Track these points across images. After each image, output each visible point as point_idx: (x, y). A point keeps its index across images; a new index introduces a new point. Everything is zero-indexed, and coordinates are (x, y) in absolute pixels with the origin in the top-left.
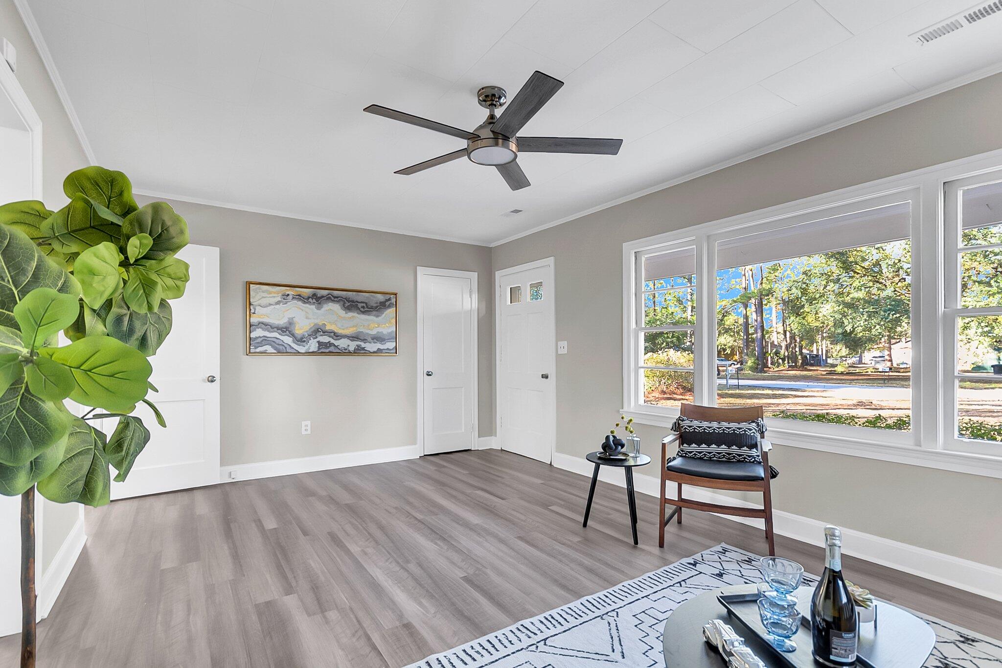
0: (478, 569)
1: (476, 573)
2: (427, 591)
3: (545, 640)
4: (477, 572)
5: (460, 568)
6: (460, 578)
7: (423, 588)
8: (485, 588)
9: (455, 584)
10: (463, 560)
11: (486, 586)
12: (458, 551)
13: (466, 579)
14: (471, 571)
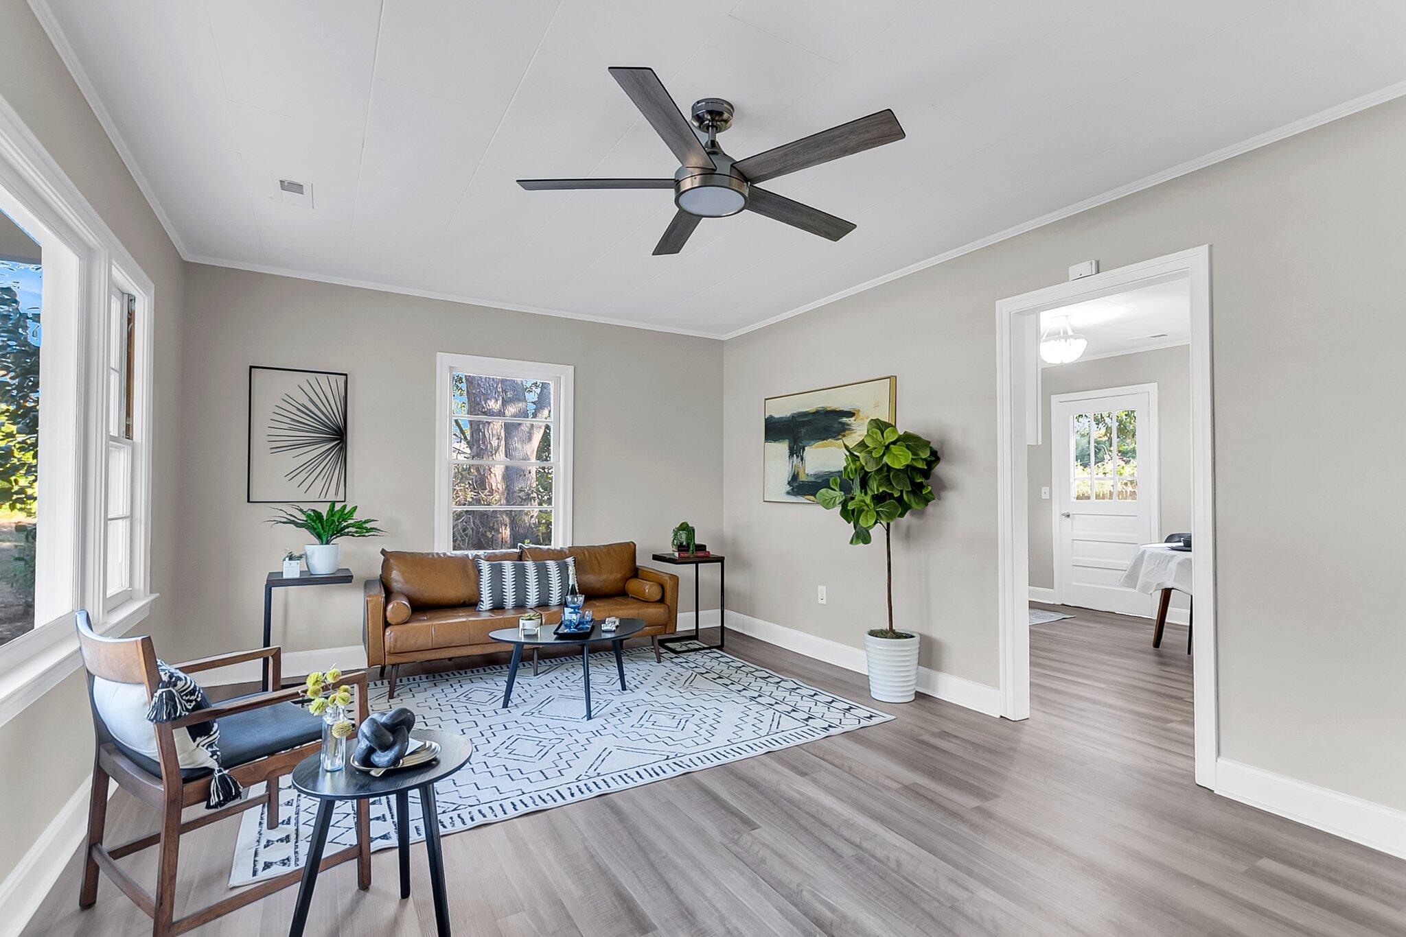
0: (735, 842)
1: (738, 836)
2: (800, 808)
3: (667, 759)
4: (736, 837)
5: (764, 845)
6: (759, 827)
7: (807, 813)
8: (723, 812)
9: (766, 817)
10: (763, 861)
11: (722, 814)
12: (777, 885)
13: (752, 826)
14: (746, 838)
